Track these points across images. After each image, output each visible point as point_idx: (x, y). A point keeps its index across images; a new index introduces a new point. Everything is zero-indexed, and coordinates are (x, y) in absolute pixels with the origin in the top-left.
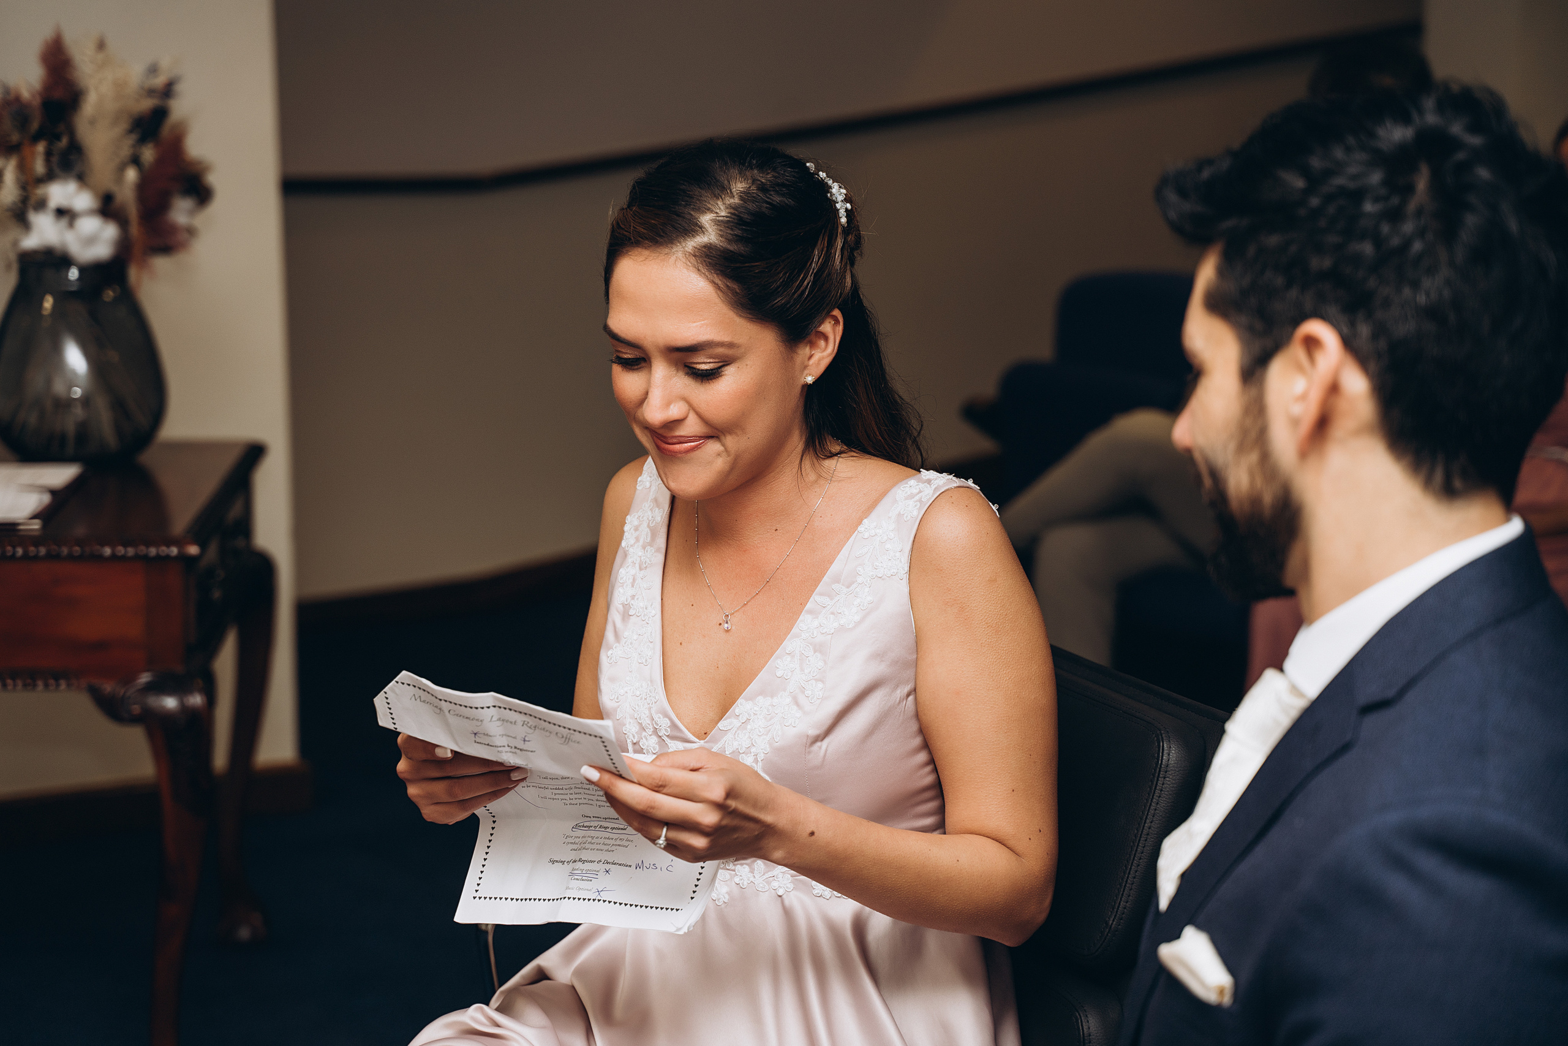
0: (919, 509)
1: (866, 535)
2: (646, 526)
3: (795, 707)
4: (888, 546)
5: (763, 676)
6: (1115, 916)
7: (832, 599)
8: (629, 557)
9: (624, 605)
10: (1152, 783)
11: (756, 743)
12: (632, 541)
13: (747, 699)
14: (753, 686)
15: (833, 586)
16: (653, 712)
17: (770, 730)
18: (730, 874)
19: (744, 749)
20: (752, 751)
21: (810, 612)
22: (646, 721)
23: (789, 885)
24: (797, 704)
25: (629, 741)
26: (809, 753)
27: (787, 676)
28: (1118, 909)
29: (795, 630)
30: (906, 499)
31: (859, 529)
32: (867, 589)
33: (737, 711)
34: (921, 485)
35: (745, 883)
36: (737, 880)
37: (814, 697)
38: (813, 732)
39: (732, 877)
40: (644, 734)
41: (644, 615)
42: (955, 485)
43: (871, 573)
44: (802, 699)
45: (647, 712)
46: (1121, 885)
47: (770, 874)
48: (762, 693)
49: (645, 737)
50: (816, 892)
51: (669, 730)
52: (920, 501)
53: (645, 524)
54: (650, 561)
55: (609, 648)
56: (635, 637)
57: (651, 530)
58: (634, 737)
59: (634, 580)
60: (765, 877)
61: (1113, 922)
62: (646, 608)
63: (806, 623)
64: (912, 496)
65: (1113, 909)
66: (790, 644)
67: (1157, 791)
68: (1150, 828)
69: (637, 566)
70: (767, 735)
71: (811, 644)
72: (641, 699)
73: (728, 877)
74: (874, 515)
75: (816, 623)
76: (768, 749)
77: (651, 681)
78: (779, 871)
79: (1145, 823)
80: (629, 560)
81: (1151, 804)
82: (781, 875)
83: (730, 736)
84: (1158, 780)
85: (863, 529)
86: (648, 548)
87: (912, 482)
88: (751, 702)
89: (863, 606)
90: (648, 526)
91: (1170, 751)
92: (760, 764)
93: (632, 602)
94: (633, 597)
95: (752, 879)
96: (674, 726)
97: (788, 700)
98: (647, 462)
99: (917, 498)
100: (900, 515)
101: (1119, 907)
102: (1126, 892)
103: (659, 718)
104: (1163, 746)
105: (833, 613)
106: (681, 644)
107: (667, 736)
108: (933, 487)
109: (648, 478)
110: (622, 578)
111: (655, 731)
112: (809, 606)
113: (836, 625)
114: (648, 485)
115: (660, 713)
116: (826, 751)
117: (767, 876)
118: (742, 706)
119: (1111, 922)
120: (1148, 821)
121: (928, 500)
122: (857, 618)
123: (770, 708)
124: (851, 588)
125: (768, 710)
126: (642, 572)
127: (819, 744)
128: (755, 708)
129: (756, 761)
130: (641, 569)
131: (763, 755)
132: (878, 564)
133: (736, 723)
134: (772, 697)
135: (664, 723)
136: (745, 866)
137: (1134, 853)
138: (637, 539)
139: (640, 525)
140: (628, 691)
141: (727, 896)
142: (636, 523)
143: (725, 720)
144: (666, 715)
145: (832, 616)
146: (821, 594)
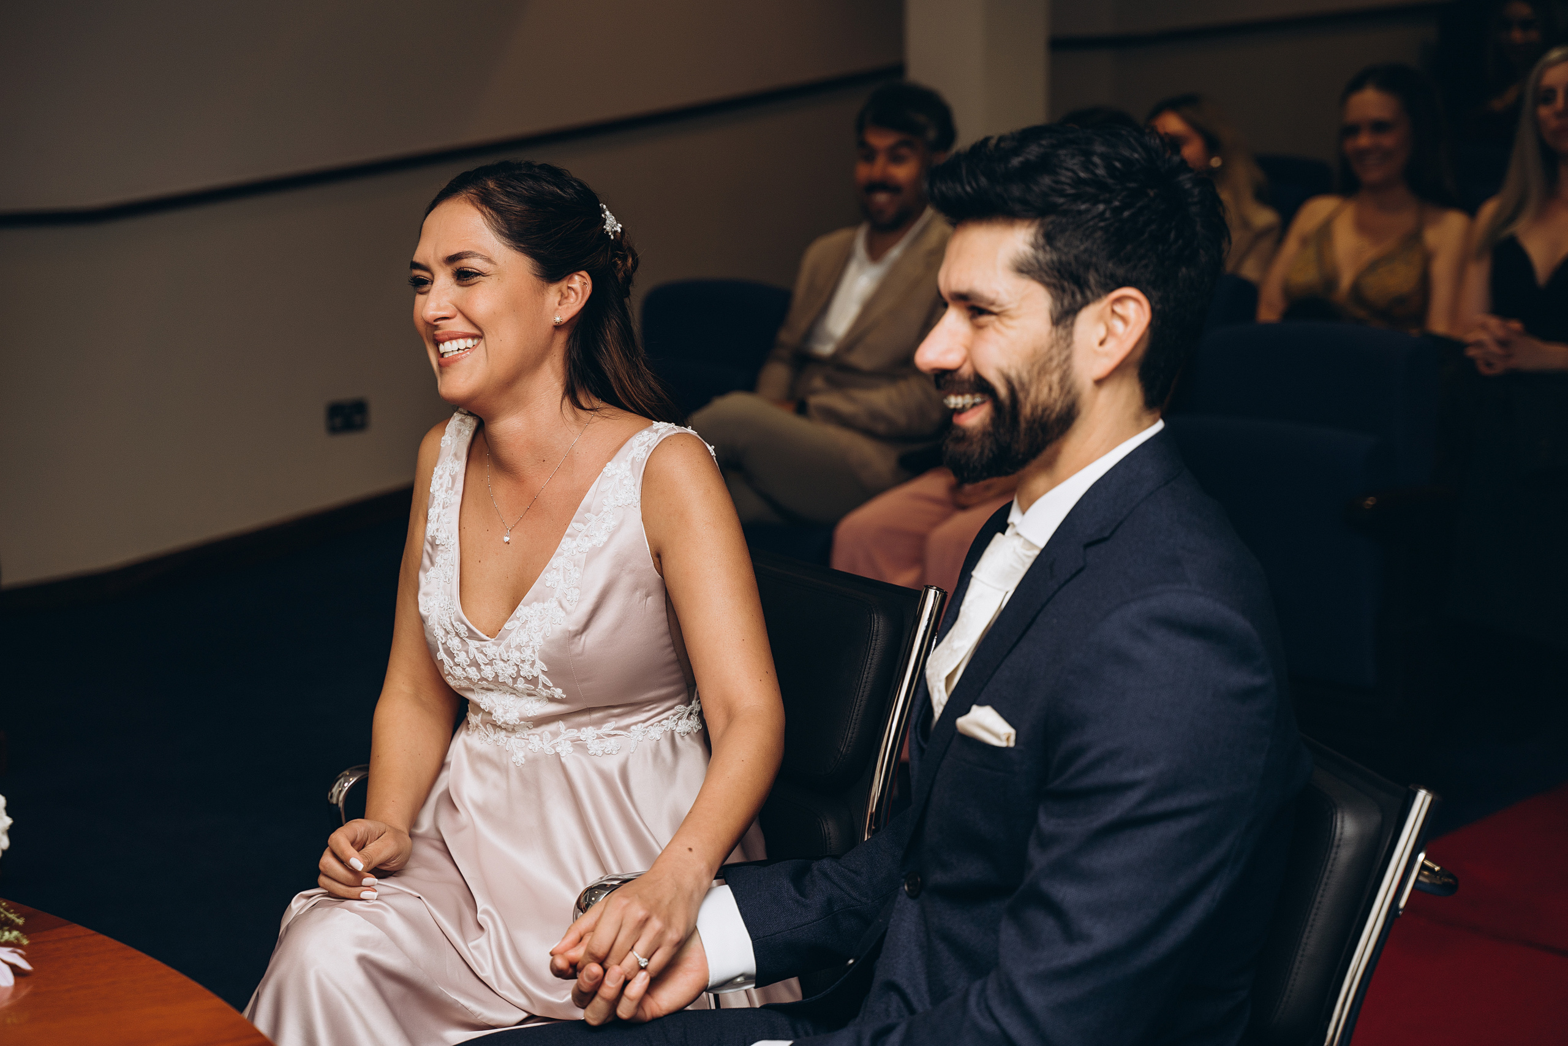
0: (647, 453)
1: (609, 475)
2: (448, 474)
3: (561, 609)
4: (625, 482)
5: (536, 586)
6: (845, 744)
7: (585, 525)
8: (435, 499)
9: (432, 537)
10: (868, 645)
11: (532, 638)
12: (437, 487)
13: (525, 605)
14: (529, 595)
15: (586, 515)
16: (453, 620)
17: (542, 628)
18: (525, 742)
19: (524, 643)
20: (530, 644)
21: (569, 536)
22: (449, 628)
23: (569, 749)
24: (561, 606)
25: (439, 642)
26: (572, 643)
27: (554, 585)
28: (847, 739)
29: (558, 550)
30: (639, 446)
31: (604, 470)
32: (611, 516)
33: (518, 615)
34: (651, 434)
35: (536, 749)
36: (530, 747)
37: (572, 601)
38: (573, 628)
39: (527, 744)
40: (449, 636)
41: (447, 544)
42: (675, 432)
43: (613, 504)
44: (565, 604)
45: (449, 620)
46: (848, 721)
47: (555, 741)
48: (536, 600)
49: (450, 638)
50: (591, 752)
51: (467, 633)
52: (648, 446)
53: (447, 474)
54: (450, 501)
55: (426, 571)
56: (443, 561)
57: (452, 478)
58: (442, 638)
59: (439, 517)
60: (551, 744)
61: (843, 749)
62: (448, 538)
63: (567, 545)
64: (644, 443)
65: (843, 740)
66: (555, 561)
67: (871, 650)
68: (867, 678)
69: (441, 505)
70: (540, 631)
71: (571, 560)
72: (444, 610)
73: (524, 744)
74: (615, 459)
75: (575, 544)
76: (542, 643)
77: (451, 596)
78: (561, 738)
79: (864, 674)
80: (436, 502)
81: (867, 661)
82: (563, 742)
83: (513, 634)
84: (871, 642)
85: (606, 470)
86: (450, 491)
87: (645, 432)
88: (528, 607)
89: (609, 529)
90: (450, 475)
91: (879, 620)
92: (537, 654)
93: (437, 534)
94: (437, 530)
95: (541, 745)
96: (469, 629)
97: (556, 604)
98: (449, 424)
99: (647, 444)
100: (634, 458)
101: (847, 737)
102: (852, 726)
103: (458, 625)
104: (874, 617)
105: (587, 536)
106: (480, 562)
107: (467, 637)
108: (659, 435)
109: (450, 438)
110: (430, 516)
111: (457, 634)
112: (568, 531)
113: (590, 545)
114: (449, 442)
115: (458, 621)
116: (585, 641)
117: (552, 743)
118: (522, 610)
119: (842, 749)
120: (865, 673)
121: (653, 445)
122: (605, 539)
123: (542, 611)
124: (599, 516)
125: (541, 613)
126: (444, 510)
127: (579, 637)
128: (532, 612)
129: (534, 652)
130: (443, 508)
131: (538, 647)
132: (618, 496)
133: (518, 624)
134: (544, 602)
135: (462, 629)
136: (536, 736)
137: (856, 697)
138: (441, 485)
139: (443, 474)
140: (436, 604)
141: (523, 759)
142: (440, 472)
143: (510, 621)
144: (463, 623)
145: (586, 538)
146: (577, 522)
